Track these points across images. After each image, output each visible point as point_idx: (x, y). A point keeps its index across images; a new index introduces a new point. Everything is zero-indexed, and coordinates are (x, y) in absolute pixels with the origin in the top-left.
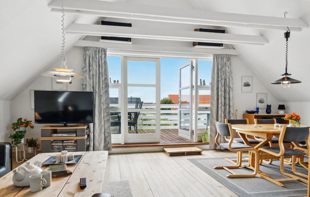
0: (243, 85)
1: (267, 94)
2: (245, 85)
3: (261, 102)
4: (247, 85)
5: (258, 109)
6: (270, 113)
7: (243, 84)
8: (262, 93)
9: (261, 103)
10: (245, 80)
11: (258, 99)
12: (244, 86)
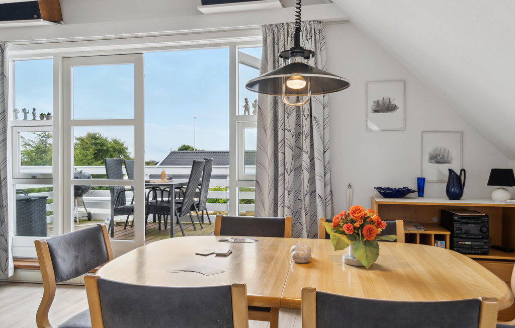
0: (370, 109)
1: (462, 133)
2: (380, 109)
3: (437, 158)
4: (385, 107)
5: (421, 182)
6: (458, 196)
7: (371, 105)
8: (442, 132)
9: (438, 162)
10: (379, 93)
11: (429, 150)
12: (375, 111)
